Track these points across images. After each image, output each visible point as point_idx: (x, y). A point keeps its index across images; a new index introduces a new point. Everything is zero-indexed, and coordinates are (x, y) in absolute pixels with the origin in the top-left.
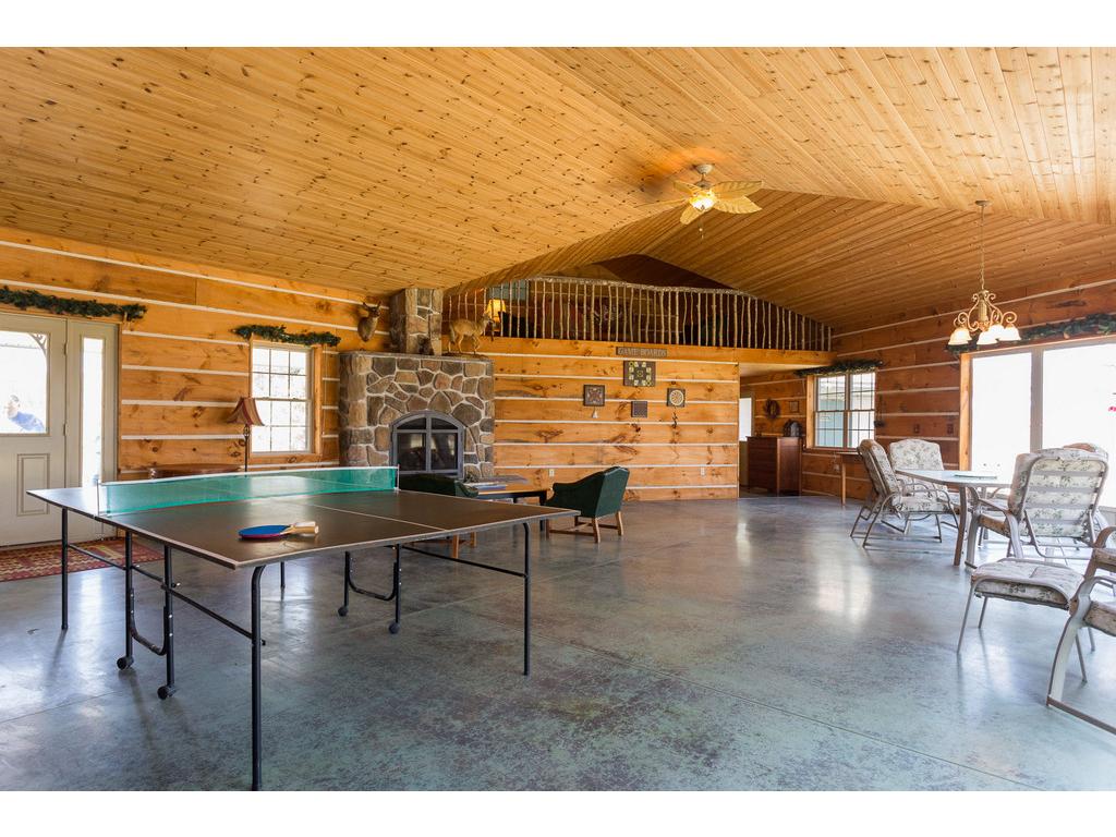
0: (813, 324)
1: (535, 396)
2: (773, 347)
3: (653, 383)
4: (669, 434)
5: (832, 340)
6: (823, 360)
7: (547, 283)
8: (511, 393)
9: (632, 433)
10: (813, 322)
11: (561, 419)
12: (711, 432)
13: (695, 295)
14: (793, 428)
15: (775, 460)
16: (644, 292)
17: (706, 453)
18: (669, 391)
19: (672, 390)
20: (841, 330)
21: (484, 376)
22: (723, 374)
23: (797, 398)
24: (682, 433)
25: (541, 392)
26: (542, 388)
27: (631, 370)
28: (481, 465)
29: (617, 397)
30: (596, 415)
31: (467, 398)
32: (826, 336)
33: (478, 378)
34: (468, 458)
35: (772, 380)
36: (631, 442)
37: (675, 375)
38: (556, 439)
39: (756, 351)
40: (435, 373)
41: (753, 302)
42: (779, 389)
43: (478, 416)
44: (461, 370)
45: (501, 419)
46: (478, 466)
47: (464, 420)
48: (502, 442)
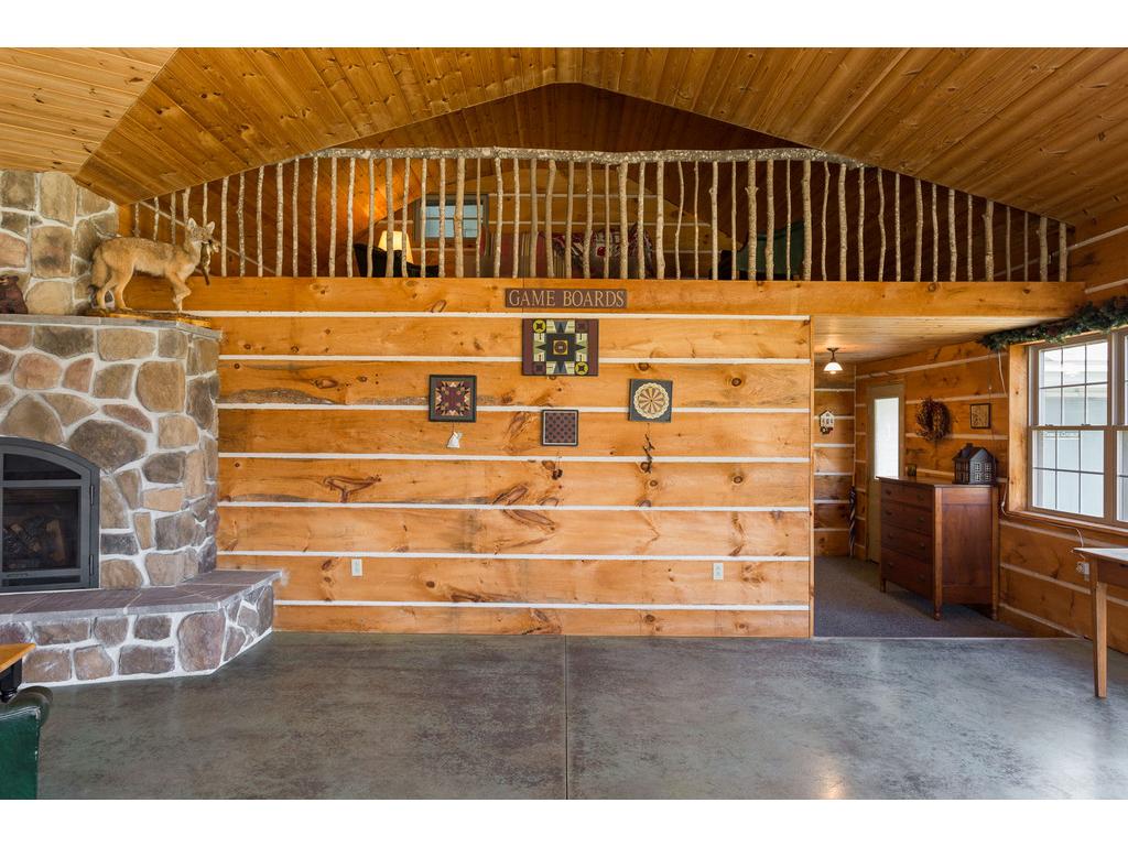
0: (1017, 218)
1: (320, 401)
2: (908, 276)
3: (593, 369)
4: (632, 485)
5: (1070, 255)
6: (1051, 302)
7: (359, 161)
8: (267, 395)
9: (542, 483)
10: (1017, 213)
11: (379, 449)
12: (739, 479)
13: (706, 168)
14: (977, 465)
15: (931, 535)
16: (580, 166)
17: (725, 529)
18: (634, 385)
19: (640, 383)
20: (1095, 226)
21: (154, 357)
22: (772, 345)
23: (986, 397)
24: (665, 482)
25: (333, 393)
26: (335, 383)
27: (539, 339)
28: (147, 560)
29: (506, 401)
30: (455, 442)
31: (107, 410)
32: (1054, 246)
33: (137, 363)
34: (112, 544)
35: (934, 360)
36: (542, 501)
37: (649, 347)
38: (366, 493)
39: (861, 289)
40: (18, 354)
41: (852, 175)
42: (950, 379)
43: (135, 447)
44: (89, 346)
45: (244, 451)
46: (138, 560)
47: (96, 457)
48: (247, 500)
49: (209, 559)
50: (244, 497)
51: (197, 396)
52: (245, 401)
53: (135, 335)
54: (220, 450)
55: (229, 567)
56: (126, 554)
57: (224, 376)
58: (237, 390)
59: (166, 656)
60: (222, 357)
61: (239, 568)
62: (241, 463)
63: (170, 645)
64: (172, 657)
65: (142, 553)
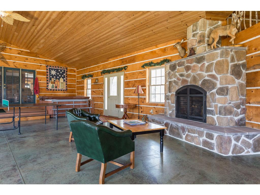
31: (208, 76)
34: (209, 112)
40: (192, 65)
43: (214, 86)
44: (204, 60)
45: (255, 87)
46: (215, 117)
47: (205, 88)
48: (255, 104)
49: (241, 122)
50: (254, 103)
51: (234, 69)
52: (255, 69)
53: (213, 54)
54: (247, 87)
55: (249, 126)
56: (212, 115)
57: (248, 62)
58: (252, 65)
59: (212, 145)
60: (247, 55)
61: (253, 127)
62: (253, 91)
63: (214, 142)
64: (214, 146)
65: (216, 116)
